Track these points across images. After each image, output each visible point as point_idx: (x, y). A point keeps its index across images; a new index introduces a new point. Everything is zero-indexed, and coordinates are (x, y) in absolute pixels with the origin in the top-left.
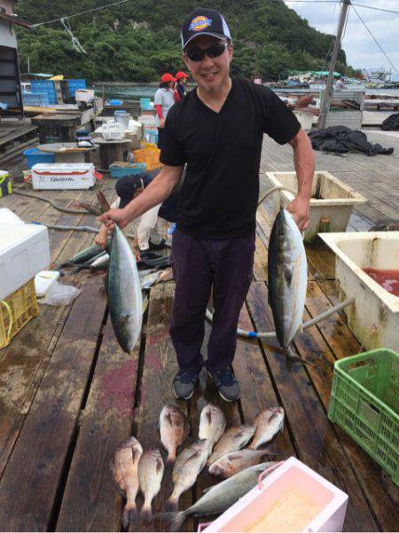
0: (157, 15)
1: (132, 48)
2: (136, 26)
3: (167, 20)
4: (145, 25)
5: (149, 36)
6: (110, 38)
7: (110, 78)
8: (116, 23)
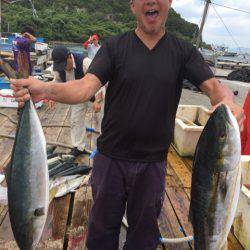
0: (91, 5)
1: (75, 23)
2: (78, 10)
3: (97, 8)
4: (84, 10)
5: (86, 16)
6: (62, 16)
7: (61, 39)
8: (67, 8)
